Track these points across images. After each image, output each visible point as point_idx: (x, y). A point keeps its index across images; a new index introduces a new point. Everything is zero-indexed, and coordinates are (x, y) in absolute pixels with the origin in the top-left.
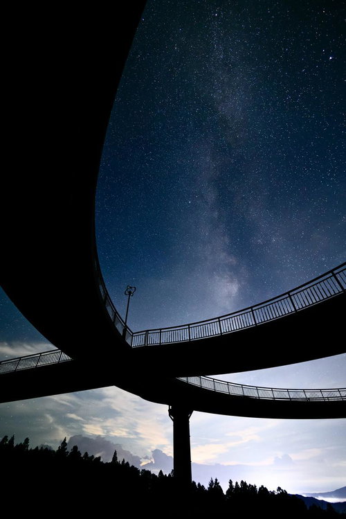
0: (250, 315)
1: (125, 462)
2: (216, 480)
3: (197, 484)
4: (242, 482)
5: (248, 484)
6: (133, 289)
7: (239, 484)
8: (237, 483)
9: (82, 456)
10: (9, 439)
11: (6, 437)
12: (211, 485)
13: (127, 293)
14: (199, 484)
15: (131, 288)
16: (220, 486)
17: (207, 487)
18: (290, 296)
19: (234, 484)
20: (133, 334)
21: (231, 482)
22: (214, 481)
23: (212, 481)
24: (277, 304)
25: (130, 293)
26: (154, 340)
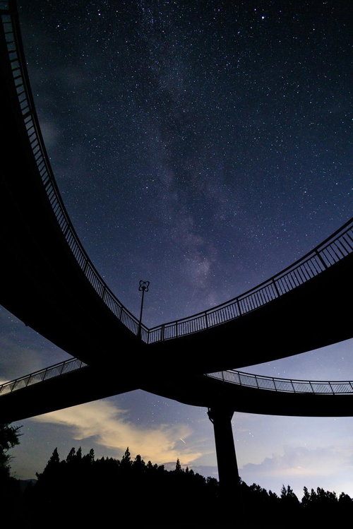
0: (271, 288)
1: (189, 470)
2: (289, 487)
3: (268, 492)
4: (319, 489)
5: (326, 491)
6: (147, 283)
7: (316, 491)
8: (312, 490)
9: (146, 465)
10: (76, 450)
11: (73, 449)
12: (284, 493)
13: (141, 289)
14: (270, 492)
15: (145, 283)
16: (294, 494)
17: (279, 495)
18: (318, 254)
19: (309, 492)
20: (149, 330)
21: (305, 489)
22: (287, 489)
23: (284, 489)
24: (302, 267)
25: (144, 288)
26: (170, 334)
